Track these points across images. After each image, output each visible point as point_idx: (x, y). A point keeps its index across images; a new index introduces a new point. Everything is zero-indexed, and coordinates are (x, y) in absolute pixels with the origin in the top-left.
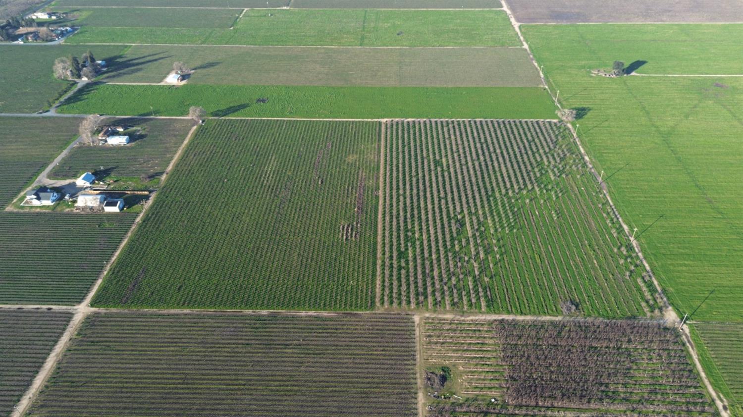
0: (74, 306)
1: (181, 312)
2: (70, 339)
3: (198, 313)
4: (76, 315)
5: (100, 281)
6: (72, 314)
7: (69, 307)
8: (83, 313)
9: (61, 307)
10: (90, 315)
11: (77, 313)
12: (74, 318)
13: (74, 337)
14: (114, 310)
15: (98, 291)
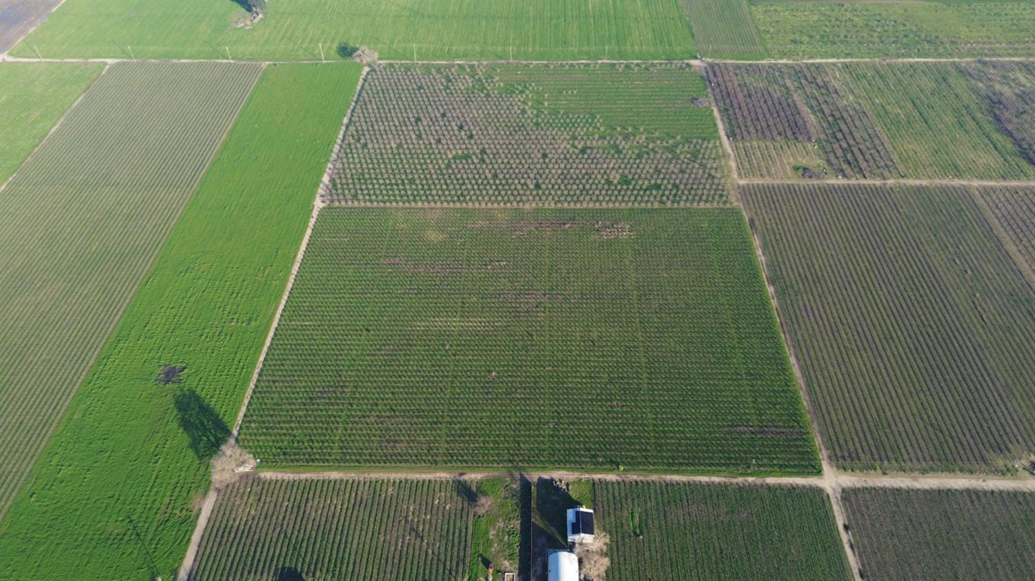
0: (828, 495)
1: (796, 365)
2: (884, 474)
3: (792, 348)
4: (845, 485)
5: (771, 480)
6: (844, 490)
7: (833, 501)
8: (836, 477)
9: (836, 514)
10: (838, 467)
11: (840, 485)
12: (850, 485)
13: (879, 471)
14: (818, 441)
15: (790, 474)
